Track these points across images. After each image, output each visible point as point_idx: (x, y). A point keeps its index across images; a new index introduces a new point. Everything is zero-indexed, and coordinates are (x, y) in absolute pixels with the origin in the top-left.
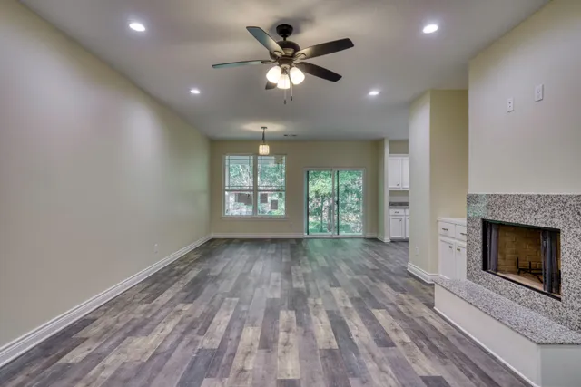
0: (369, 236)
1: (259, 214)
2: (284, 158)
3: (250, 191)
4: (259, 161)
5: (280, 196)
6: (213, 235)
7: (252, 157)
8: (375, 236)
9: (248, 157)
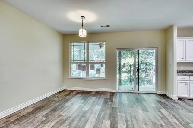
0: (159, 92)
1: (90, 77)
2: (104, 43)
3: (85, 63)
4: (90, 46)
5: (102, 66)
6: (64, 88)
7: (86, 44)
8: (163, 92)
9: (83, 44)
